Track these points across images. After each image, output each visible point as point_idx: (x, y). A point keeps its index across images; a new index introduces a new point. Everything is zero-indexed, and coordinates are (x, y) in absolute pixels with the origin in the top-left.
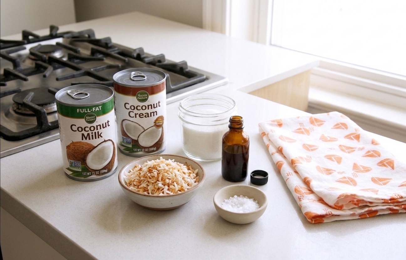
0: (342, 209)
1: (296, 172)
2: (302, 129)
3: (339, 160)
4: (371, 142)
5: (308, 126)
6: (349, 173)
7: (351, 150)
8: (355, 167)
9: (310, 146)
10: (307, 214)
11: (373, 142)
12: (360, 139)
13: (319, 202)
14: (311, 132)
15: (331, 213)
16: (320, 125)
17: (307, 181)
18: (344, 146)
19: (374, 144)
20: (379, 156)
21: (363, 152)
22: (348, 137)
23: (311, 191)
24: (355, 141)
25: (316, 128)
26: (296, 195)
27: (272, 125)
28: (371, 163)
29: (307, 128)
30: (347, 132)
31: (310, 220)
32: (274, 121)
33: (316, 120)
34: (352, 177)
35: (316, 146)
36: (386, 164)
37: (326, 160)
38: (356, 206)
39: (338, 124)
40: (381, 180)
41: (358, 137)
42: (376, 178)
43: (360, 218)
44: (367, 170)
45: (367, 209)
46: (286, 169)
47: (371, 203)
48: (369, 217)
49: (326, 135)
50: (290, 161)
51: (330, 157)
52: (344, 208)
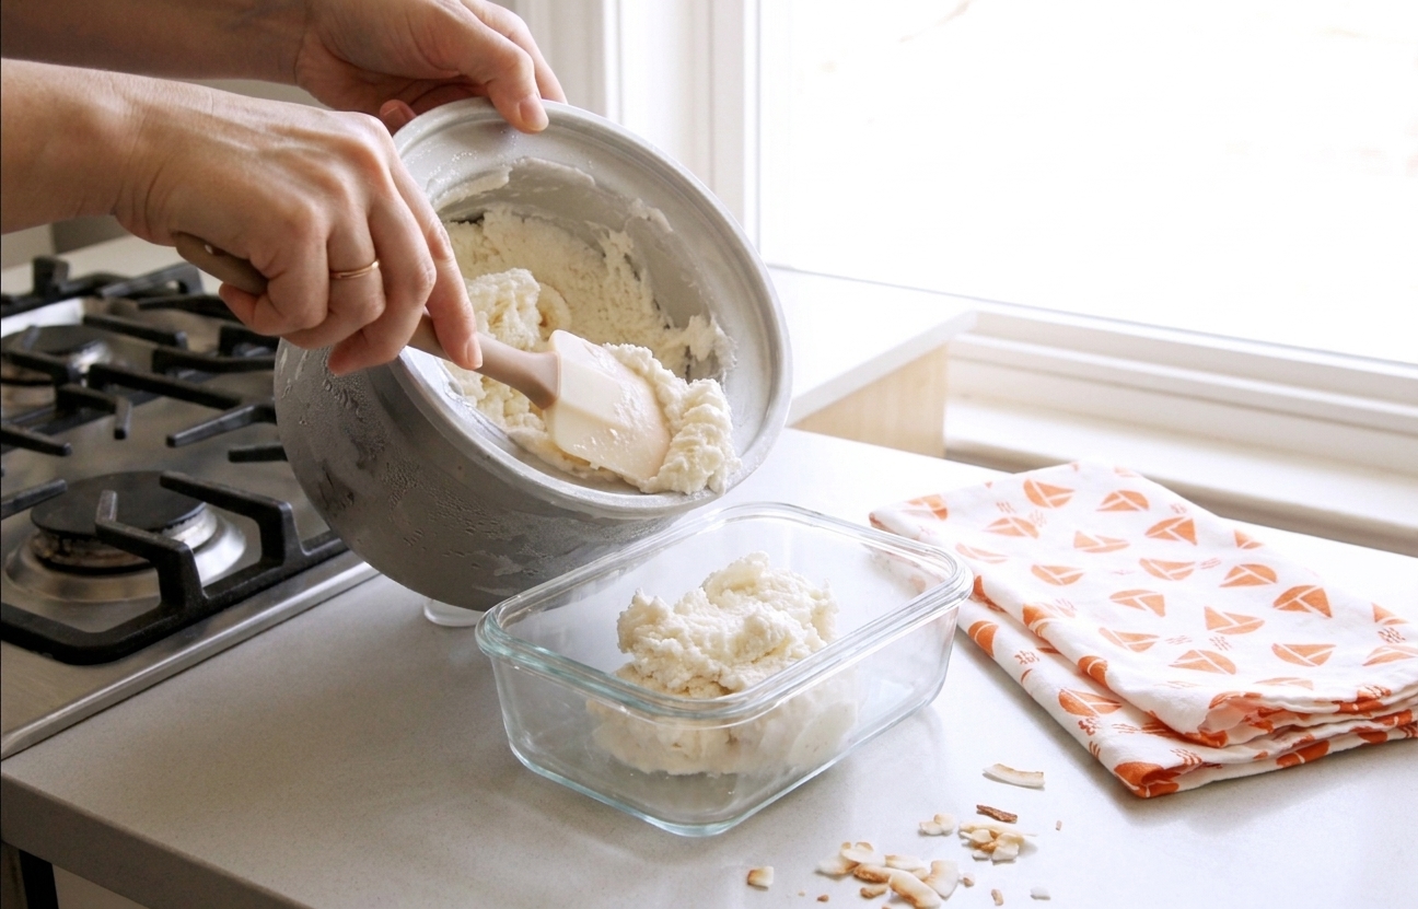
0: (1226, 744)
1: (1050, 650)
2: (1011, 520)
3: (1157, 604)
4: (1234, 540)
5: (1026, 510)
6: (1203, 640)
7: (1179, 570)
8: (1212, 619)
9: (1058, 570)
10: (1124, 768)
11: (1240, 541)
12: (1198, 536)
13: (1155, 733)
14: (1041, 526)
15: (1200, 760)
16: (1058, 503)
17: (1092, 669)
18: (1155, 562)
19: (1244, 545)
20: (1272, 577)
21: (1220, 574)
22: (1158, 531)
23: (1117, 700)
24: (1183, 543)
25: (1050, 513)
26: (1068, 720)
27: (914, 513)
28: (1255, 602)
29: (1024, 516)
30: (1151, 518)
31: (1135, 788)
32: (915, 502)
33: (1049, 490)
34: (1215, 650)
35: (1072, 569)
36: (1301, 602)
37: (1122, 610)
38: (1265, 732)
39: (1113, 497)
40: (1304, 650)
41: (1187, 530)
42: (1286, 646)
43: (1281, 767)
44: (1249, 625)
45: (1296, 738)
46: (1011, 643)
47: (1304, 716)
48: (1307, 763)
49: (1090, 533)
50: (1020, 617)
51: (1126, 598)
52: (1231, 740)
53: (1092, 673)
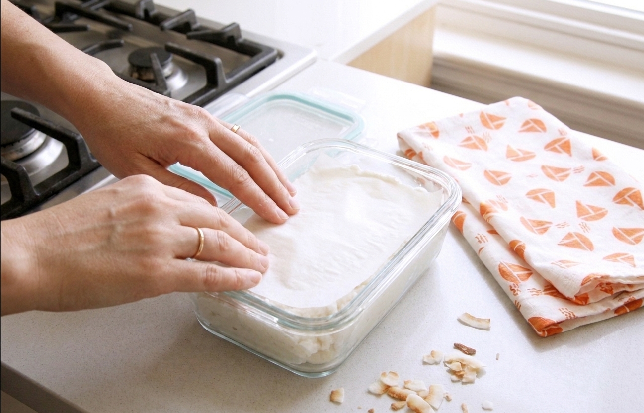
0: (588, 303)
1: (493, 232)
2: (473, 138)
3: (550, 198)
4: (591, 155)
5: (481, 131)
6: (575, 225)
7: (560, 173)
8: (581, 210)
9: (498, 174)
10: (534, 320)
11: (596, 156)
12: (572, 150)
13: (547, 294)
14: (488, 142)
15: (574, 316)
16: (499, 127)
17: (517, 249)
18: (550, 168)
19: (597, 158)
20: (612, 182)
21: (583, 178)
22: (550, 146)
23: (530, 271)
24: (564, 155)
25: (493, 133)
26: (505, 284)
27: (421, 134)
28: (601, 198)
29: (480, 135)
30: (548, 138)
31: (540, 333)
32: (422, 127)
33: (493, 118)
34: (581, 232)
35: (505, 174)
36: (629, 200)
37: (531, 203)
38: (609, 295)
39: (527, 123)
40: (630, 232)
41: (566, 147)
42: (620, 229)
43: (616, 315)
44: (600, 214)
45: (626, 299)
46: (473, 227)
47: (630, 286)
48: (630, 311)
49: (514, 147)
50: (478, 209)
51: (534, 195)
52: (591, 300)
53: (516, 250)
